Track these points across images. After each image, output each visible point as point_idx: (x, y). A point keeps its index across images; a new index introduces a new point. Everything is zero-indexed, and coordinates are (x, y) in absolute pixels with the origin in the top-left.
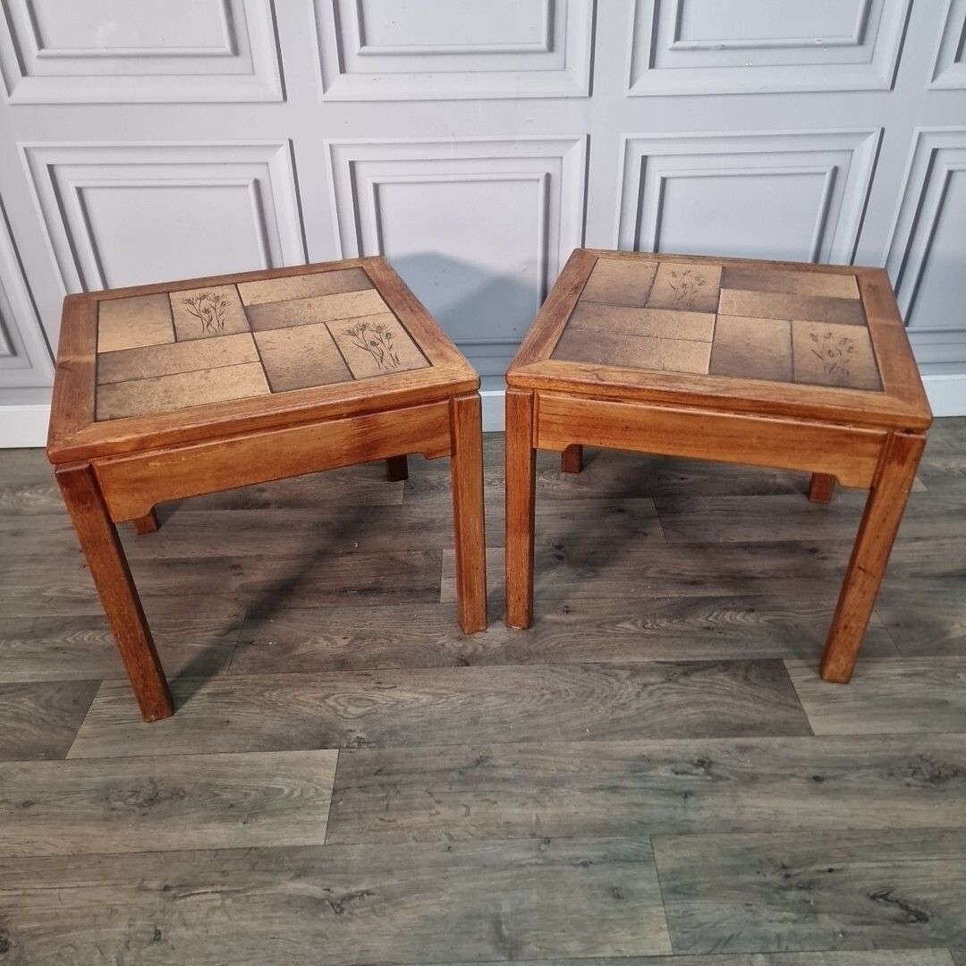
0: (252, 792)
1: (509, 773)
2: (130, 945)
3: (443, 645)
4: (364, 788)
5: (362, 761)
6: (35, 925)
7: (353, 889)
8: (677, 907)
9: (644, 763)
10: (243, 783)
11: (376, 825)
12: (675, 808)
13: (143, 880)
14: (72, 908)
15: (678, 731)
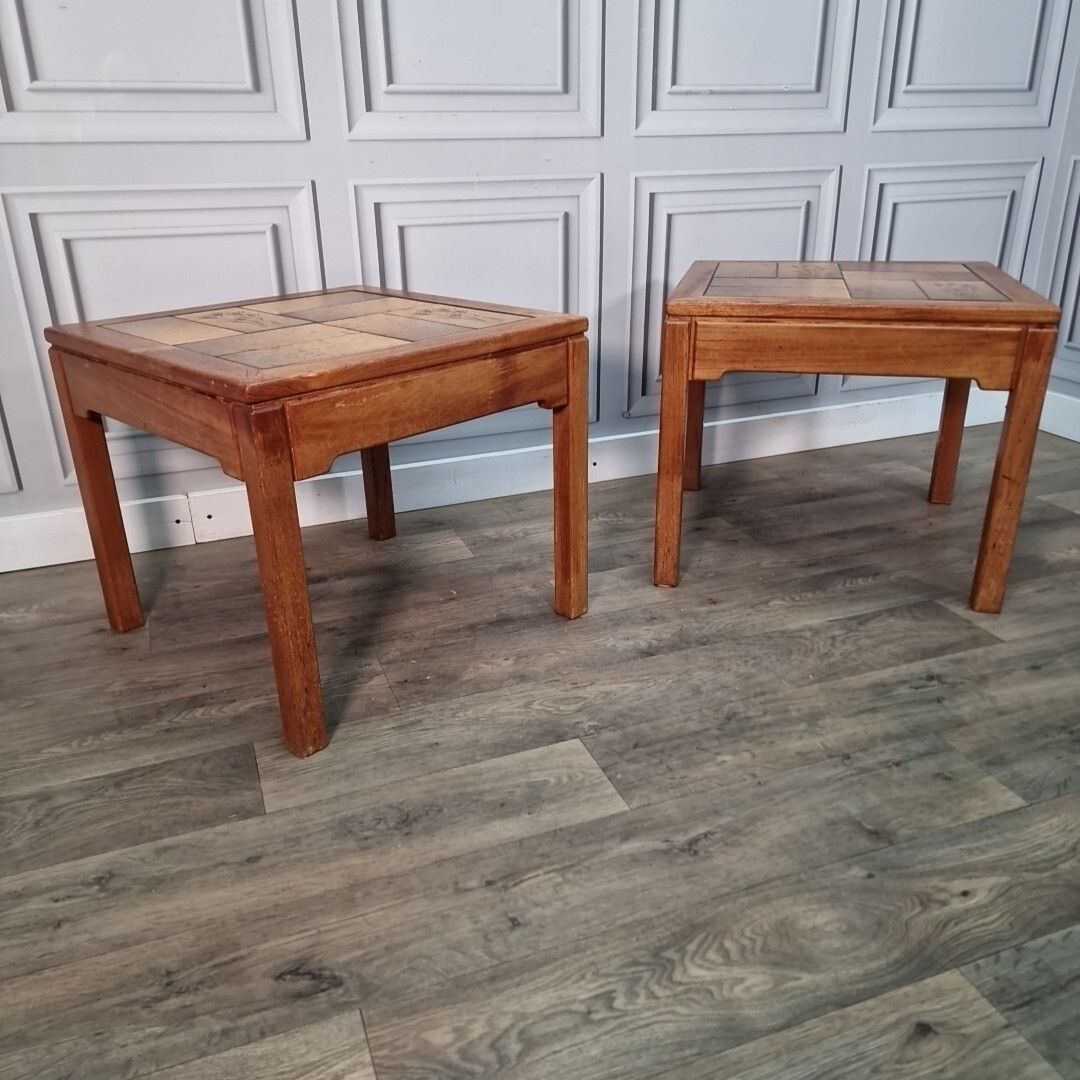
0: (517, 789)
1: (767, 719)
2: (490, 937)
3: (614, 645)
4: (631, 761)
5: (611, 742)
6: (358, 953)
7: (692, 834)
8: (1005, 773)
9: (882, 689)
10: (497, 785)
11: (671, 783)
12: (938, 711)
13: (456, 883)
14: (391, 928)
15: (891, 661)
